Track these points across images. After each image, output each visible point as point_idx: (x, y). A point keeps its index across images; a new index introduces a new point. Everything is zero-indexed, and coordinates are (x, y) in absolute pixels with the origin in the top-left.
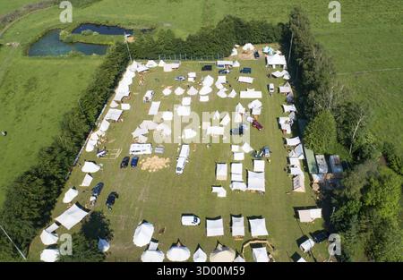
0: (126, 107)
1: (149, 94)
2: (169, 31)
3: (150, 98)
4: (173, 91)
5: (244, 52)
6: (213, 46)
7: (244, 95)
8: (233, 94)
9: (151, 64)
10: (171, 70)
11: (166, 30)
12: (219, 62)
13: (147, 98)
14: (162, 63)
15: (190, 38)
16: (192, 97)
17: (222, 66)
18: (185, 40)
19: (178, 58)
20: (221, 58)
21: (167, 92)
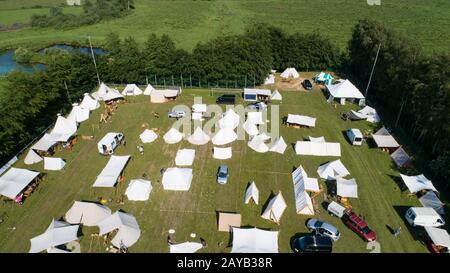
0: (54, 164)
1: (108, 140)
2: (165, 38)
3: (110, 148)
4: (161, 135)
5: (284, 80)
6: (238, 63)
7: (303, 148)
8: (280, 147)
9: (132, 89)
10: (162, 100)
11: (159, 35)
12: (248, 91)
13: (104, 147)
14: (149, 89)
15: (199, 49)
16: (197, 148)
17: (253, 97)
18: (191, 52)
19: (178, 83)
20: (250, 86)
21: (148, 136)
